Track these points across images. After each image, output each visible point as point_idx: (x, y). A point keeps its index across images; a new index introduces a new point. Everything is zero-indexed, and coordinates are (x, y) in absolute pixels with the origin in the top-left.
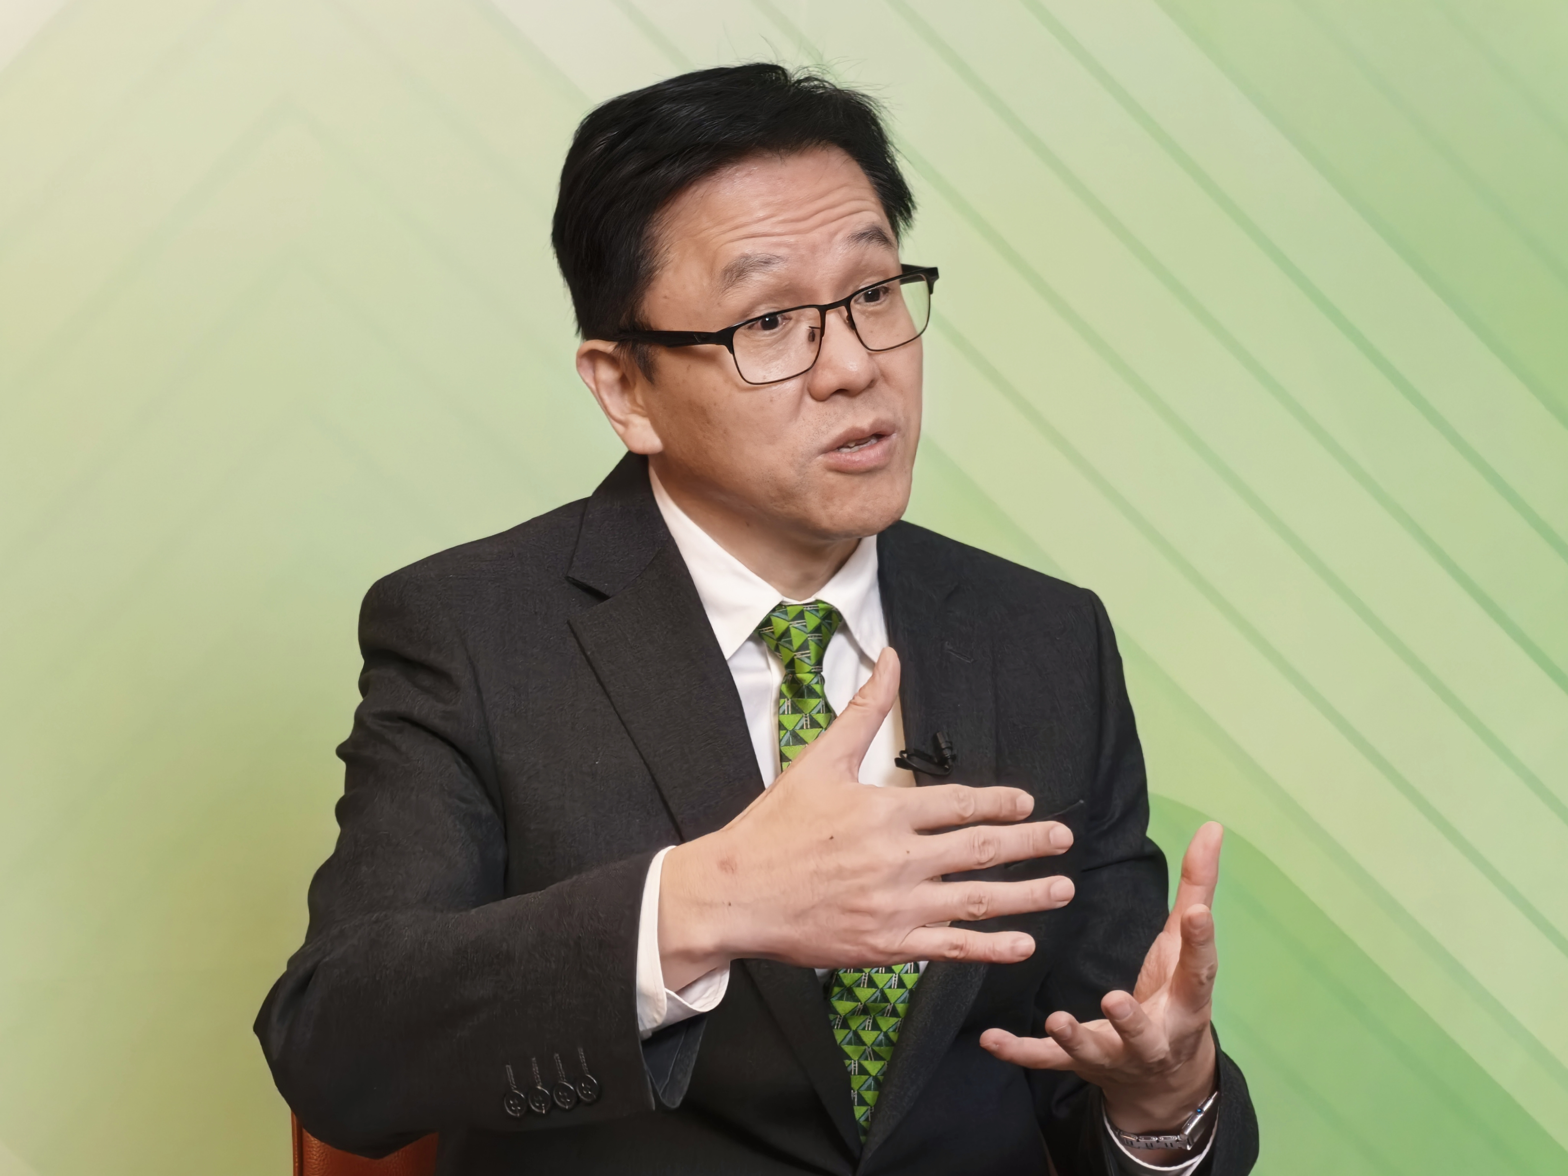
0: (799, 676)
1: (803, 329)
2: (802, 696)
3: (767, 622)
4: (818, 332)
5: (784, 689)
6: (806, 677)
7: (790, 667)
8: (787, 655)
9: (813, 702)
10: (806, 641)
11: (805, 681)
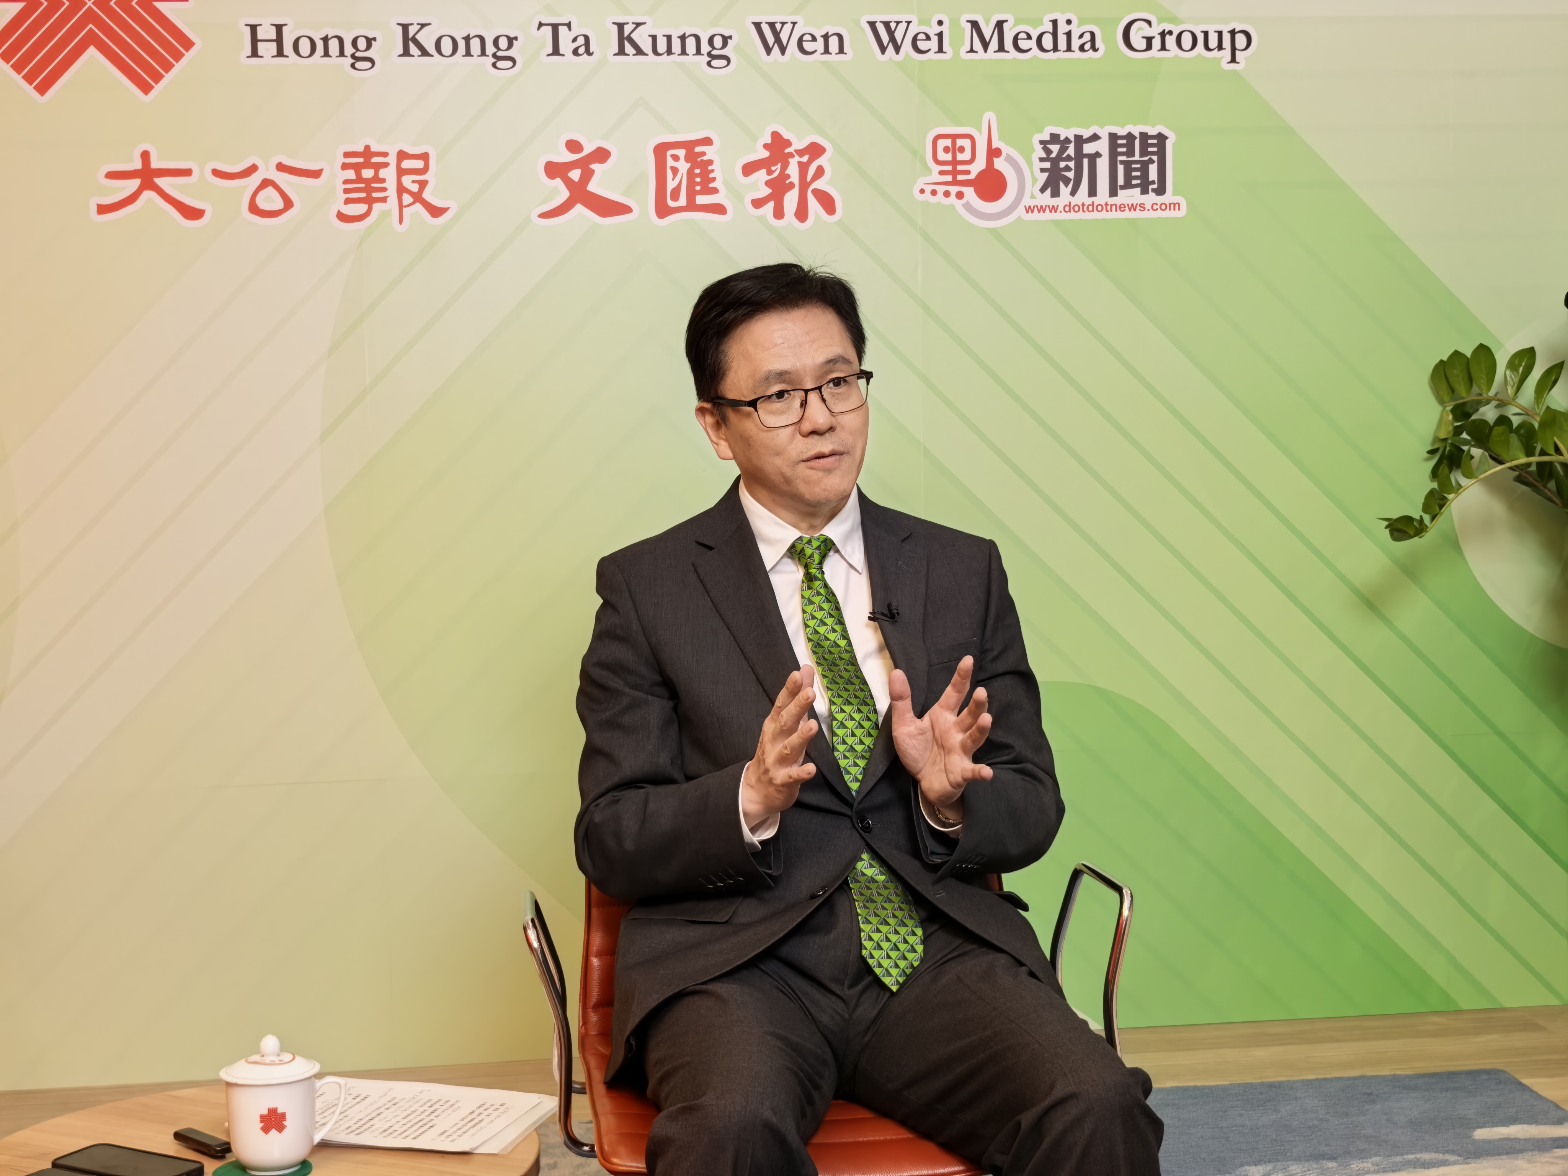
0: (810, 571)
1: (797, 403)
2: (812, 581)
3: (793, 546)
4: (804, 402)
5: (804, 579)
6: (813, 571)
7: (806, 567)
8: (804, 561)
9: (817, 583)
10: (813, 553)
11: (813, 573)
